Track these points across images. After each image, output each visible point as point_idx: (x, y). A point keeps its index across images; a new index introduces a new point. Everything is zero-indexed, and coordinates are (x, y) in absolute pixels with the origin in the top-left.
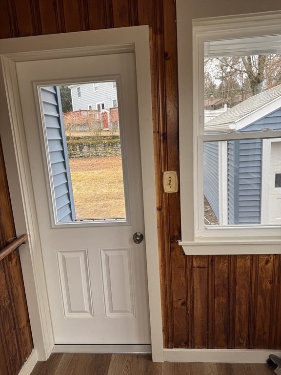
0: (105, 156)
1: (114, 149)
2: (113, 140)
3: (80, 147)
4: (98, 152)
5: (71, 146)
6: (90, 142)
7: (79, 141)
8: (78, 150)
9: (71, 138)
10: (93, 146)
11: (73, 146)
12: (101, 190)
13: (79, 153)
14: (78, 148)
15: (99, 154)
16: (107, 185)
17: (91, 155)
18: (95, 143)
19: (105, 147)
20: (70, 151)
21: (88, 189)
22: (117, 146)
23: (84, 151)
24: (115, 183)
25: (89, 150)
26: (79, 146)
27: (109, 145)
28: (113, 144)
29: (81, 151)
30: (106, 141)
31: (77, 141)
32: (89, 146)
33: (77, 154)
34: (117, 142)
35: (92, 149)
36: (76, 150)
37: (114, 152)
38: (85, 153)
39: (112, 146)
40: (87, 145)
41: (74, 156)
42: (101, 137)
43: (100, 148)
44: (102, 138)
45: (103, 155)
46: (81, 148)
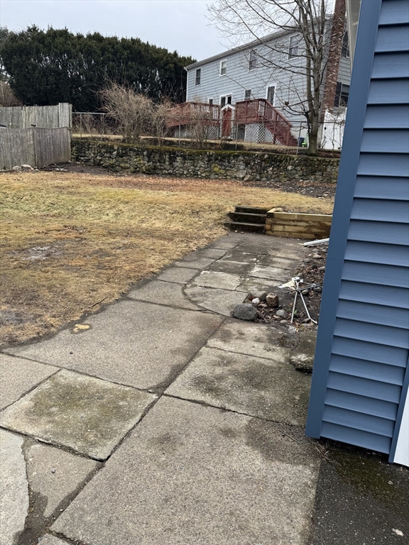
0: (207, 178)
1: (223, 167)
2: (224, 152)
3: (170, 158)
4: (197, 168)
5: (157, 155)
6: (187, 150)
7: (171, 148)
8: (167, 163)
9: (159, 142)
10: (191, 158)
11: (161, 155)
12: (154, 222)
13: (168, 167)
14: (167, 159)
15: (199, 173)
16: (168, 215)
17: (185, 173)
18: (194, 153)
19: (209, 161)
20: (155, 162)
21: (132, 217)
22: (229, 162)
23: (176, 164)
24: (183, 213)
25: (184, 163)
26: (170, 155)
27: (216, 159)
28: (224, 158)
29: (171, 164)
30: (212, 152)
31: (167, 147)
32: (184, 158)
33: (165, 169)
34: (229, 155)
35: (188, 163)
36: (165, 162)
37: (223, 172)
38: (177, 169)
39: (221, 161)
40: (181, 156)
41: (160, 172)
42: (206, 143)
43: (201, 163)
44: (208, 146)
45: (203, 175)
46: (172, 160)
